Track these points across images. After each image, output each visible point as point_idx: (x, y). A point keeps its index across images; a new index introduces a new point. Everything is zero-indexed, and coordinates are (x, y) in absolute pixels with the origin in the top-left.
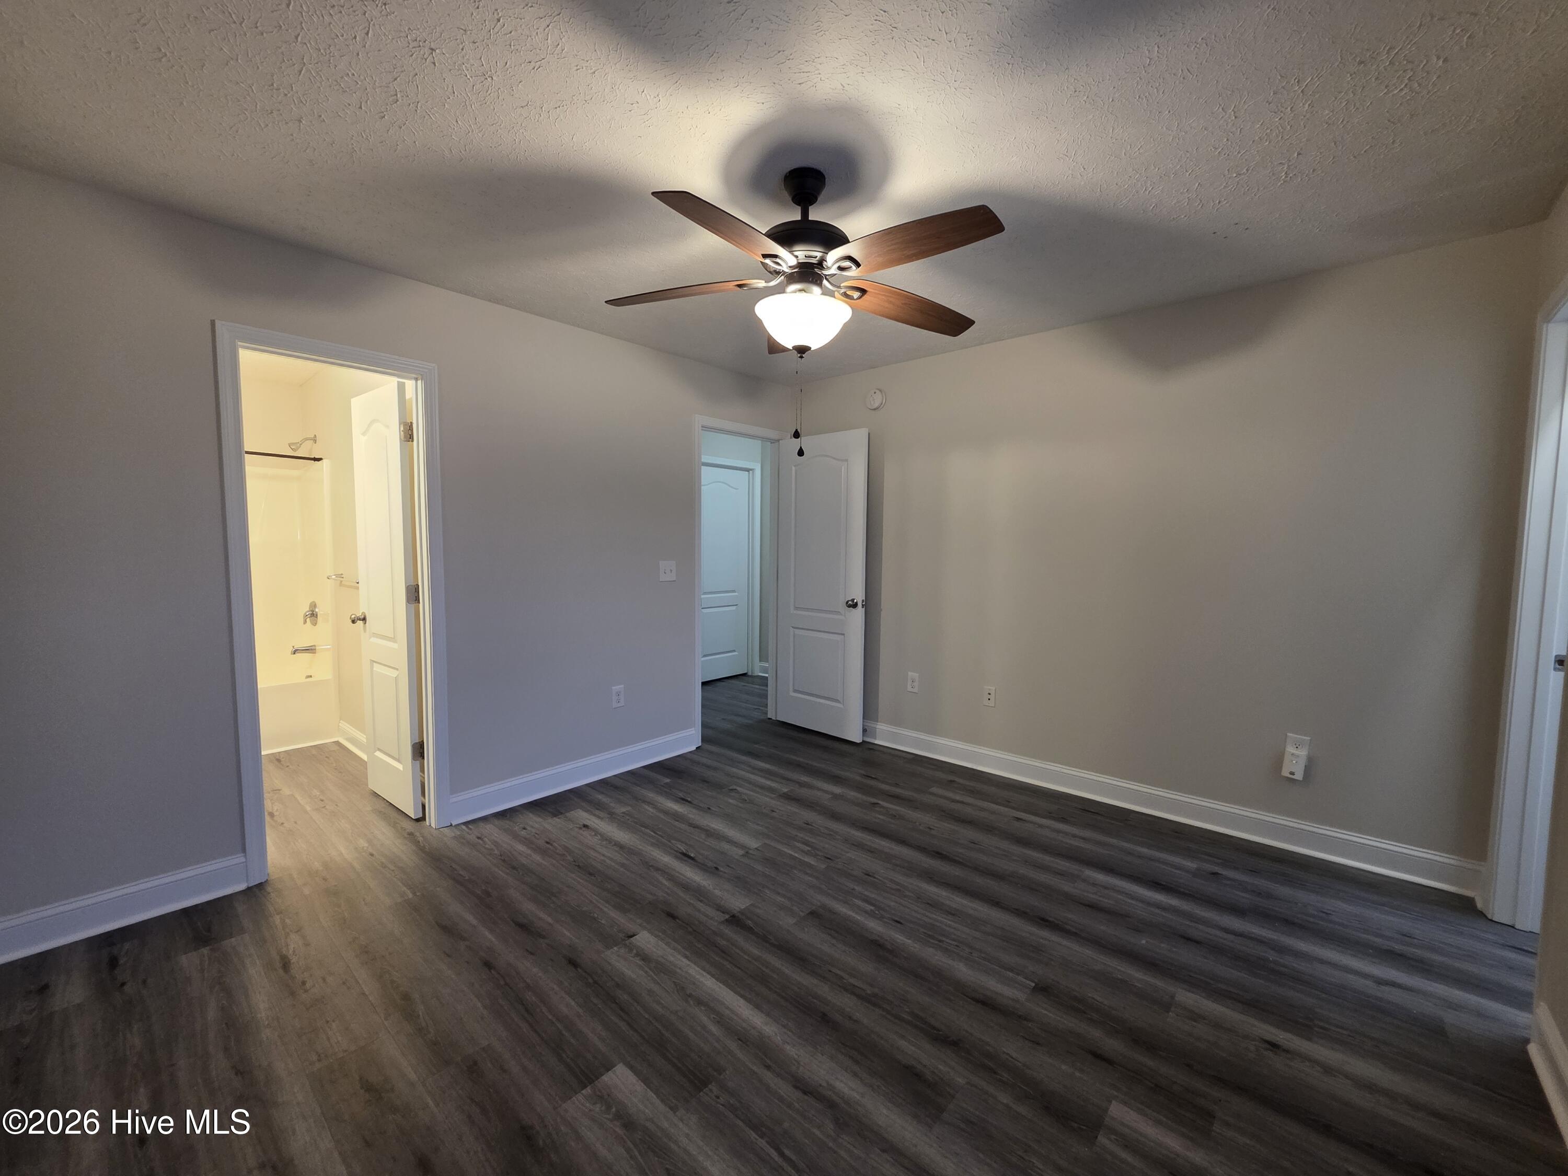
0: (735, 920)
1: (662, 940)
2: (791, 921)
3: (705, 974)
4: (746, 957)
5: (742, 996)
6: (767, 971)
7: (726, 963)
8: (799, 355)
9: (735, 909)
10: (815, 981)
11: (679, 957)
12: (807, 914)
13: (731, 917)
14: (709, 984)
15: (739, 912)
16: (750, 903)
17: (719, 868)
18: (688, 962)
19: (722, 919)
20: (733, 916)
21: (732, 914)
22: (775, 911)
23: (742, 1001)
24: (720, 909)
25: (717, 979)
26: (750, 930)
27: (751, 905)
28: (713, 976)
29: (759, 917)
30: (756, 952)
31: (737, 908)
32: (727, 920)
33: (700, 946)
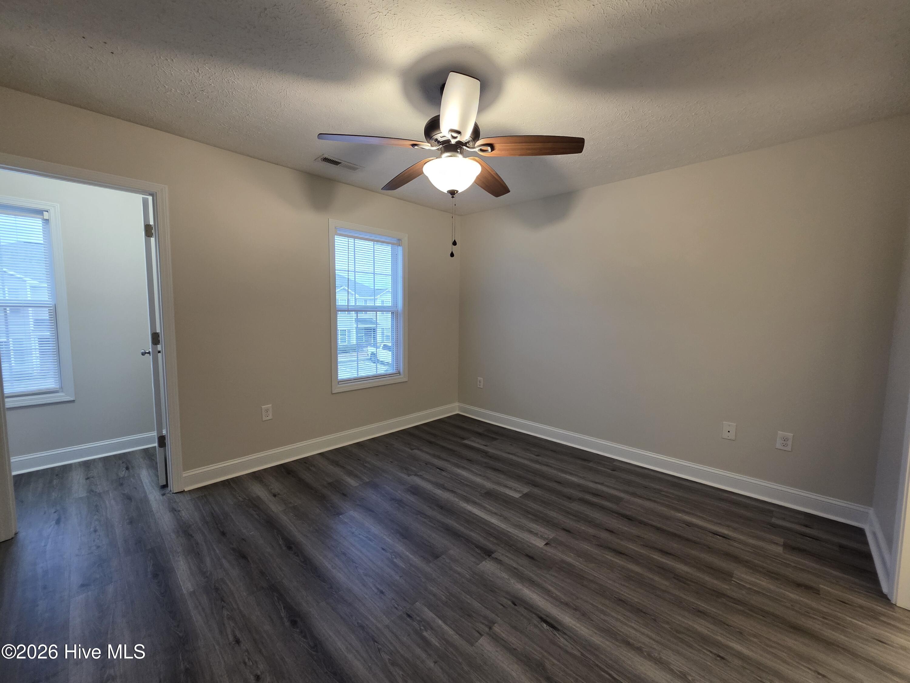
0: (488, 553)
1: (528, 542)
2: (451, 552)
3: (497, 524)
4: (477, 531)
5: (477, 515)
6: (466, 525)
7: (488, 529)
8: (451, 196)
9: (489, 561)
10: (442, 520)
11: (513, 533)
12: (440, 556)
13: (491, 555)
14: (494, 520)
15: (486, 559)
16: (479, 565)
17: (512, 605)
18: (507, 529)
19: (495, 554)
20: (489, 556)
21: (490, 557)
22: (462, 559)
23: (477, 513)
24: (498, 561)
25: (490, 522)
26: (478, 547)
27: (478, 564)
28: (492, 523)
29: (473, 555)
30: (473, 534)
31: (488, 561)
32: (493, 553)
33: (504, 538)
